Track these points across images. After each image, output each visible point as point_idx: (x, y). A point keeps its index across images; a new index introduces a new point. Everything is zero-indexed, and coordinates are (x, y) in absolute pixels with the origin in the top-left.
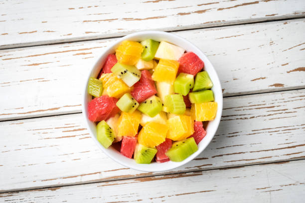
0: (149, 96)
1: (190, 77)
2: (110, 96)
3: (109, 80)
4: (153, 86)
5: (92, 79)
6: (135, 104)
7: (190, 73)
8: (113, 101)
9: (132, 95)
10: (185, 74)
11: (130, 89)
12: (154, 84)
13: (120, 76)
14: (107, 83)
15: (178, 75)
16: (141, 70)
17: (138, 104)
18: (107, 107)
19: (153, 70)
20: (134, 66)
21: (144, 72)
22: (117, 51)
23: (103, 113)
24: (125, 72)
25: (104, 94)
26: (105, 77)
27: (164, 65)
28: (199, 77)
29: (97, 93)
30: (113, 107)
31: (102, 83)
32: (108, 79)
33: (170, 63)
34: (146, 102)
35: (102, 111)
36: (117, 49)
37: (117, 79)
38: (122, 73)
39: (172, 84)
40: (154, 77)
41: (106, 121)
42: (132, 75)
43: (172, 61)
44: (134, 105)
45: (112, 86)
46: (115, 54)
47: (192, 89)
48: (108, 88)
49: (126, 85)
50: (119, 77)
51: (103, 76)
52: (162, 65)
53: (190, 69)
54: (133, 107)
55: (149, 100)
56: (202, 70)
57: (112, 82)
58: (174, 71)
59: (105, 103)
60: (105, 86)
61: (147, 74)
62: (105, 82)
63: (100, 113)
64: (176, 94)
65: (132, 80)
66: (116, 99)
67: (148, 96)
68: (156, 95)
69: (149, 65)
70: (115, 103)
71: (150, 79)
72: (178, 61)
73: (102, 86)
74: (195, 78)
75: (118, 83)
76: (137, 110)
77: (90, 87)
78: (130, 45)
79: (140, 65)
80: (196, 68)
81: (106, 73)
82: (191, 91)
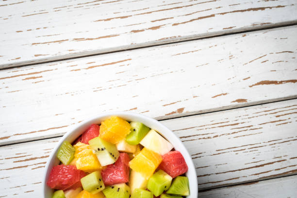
0: (119, 182)
1: (168, 178)
2: (78, 168)
3: (83, 151)
4: (127, 173)
5: (65, 143)
6: (101, 187)
7: (169, 174)
8: (79, 175)
9: (102, 174)
10: (165, 173)
11: (101, 168)
12: (128, 172)
13: (96, 151)
14: (80, 153)
15: (157, 171)
16: (120, 152)
17: (103, 187)
18: (71, 180)
19: (134, 155)
20: (115, 146)
21: (124, 155)
22: (103, 123)
23: (64, 183)
24: (102, 150)
25: (73, 163)
26: (81, 146)
27: (146, 156)
28: (178, 181)
29: (65, 160)
30: (77, 181)
31: (75, 152)
32: (82, 149)
33: (152, 155)
34: (113, 188)
35: (64, 180)
36: (104, 121)
37: (91, 153)
38: (99, 149)
39: (147, 179)
40: (131, 164)
41: (64, 191)
42: (108, 155)
43: (156, 154)
44: (99, 187)
45: (85, 158)
46: (100, 125)
47: (167, 191)
48: (80, 159)
49: (99, 163)
50: (94, 152)
51: (79, 144)
52: (143, 156)
53: (172, 170)
54: (98, 189)
55: (117, 186)
56: (184, 175)
57: (85, 155)
58: (154, 167)
59: (70, 174)
60: (77, 155)
61: (125, 159)
62: (79, 152)
63: (61, 182)
64: (147, 189)
65: (106, 160)
66: (84, 173)
68: (127, 184)
69: (131, 149)
70: (81, 178)
71: (127, 164)
72: (162, 156)
73: (74, 154)
74: (173, 180)
75: (91, 158)
76: (102, 192)
77: (61, 151)
78: (117, 123)
79: (121, 146)
80: (177, 172)
81: (83, 142)
82: (165, 192)
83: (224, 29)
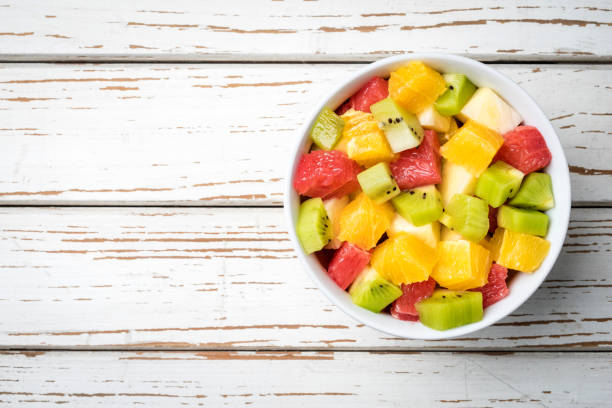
0: (425, 183)
1: (516, 175)
2: (351, 155)
3: (360, 125)
4: (438, 166)
5: (326, 111)
6: (395, 189)
7: (517, 167)
8: (352, 169)
9: (391, 169)
10: (509, 166)
11: (392, 156)
12: (440, 162)
13: (384, 124)
14: (354, 128)
15: (493, 162)
16: (425, 129)
17: (398, 191)
18: (338, 177)
19: (447, 137)
20: (415, 116)
21: (431, 133)
22: (394, 75)
23: (324, 184)
24: (398, 121)
25: (340, 147)
26: (354, 117)
27: (475, 132)
28: (533, 181)
29: (326, 141)
30: (350, 179)
31: (343, 126)
33: (487, 133)
34: (412, 193)
35: (325, 179)
36: (395, 71)
37: (375, 129)
38: (390, 121)
39: (477, 176)
40: (444, 151)
41: (324, 200)
42: (407, 131)
43: (493, 132)
44: (391, 190)
45: (364, 137)
46: (387, 79)
47: (514, 198)
48: (354, 140)
49: (389, 146)
50: (380, 126)
51: (350, 113)
52: (471, 133)
53: (522, 158)
54: (389, 192)
55: (421, 191)
56: (541, 170)
57: (365, 132)
59: (337, 166)
60: (348, 133)
61: (435, 140)
62: (351, 126)
64: (475, 196)
65: (403, 140)
66: (358, 167)
67: (422, 181)
68: (439, 186)
69: (444, 125)
70: (356, 173)
71: (437, 150)
72: (504, 136)
73: (342, 131)
74: (525, 179)
75: (375, 137)
76: (391, 203)
77: (319, 124)
78: (424, 73)
79: (427, 118)
80: (534, 162)
82: (508, 202)
83: (499, 51)
